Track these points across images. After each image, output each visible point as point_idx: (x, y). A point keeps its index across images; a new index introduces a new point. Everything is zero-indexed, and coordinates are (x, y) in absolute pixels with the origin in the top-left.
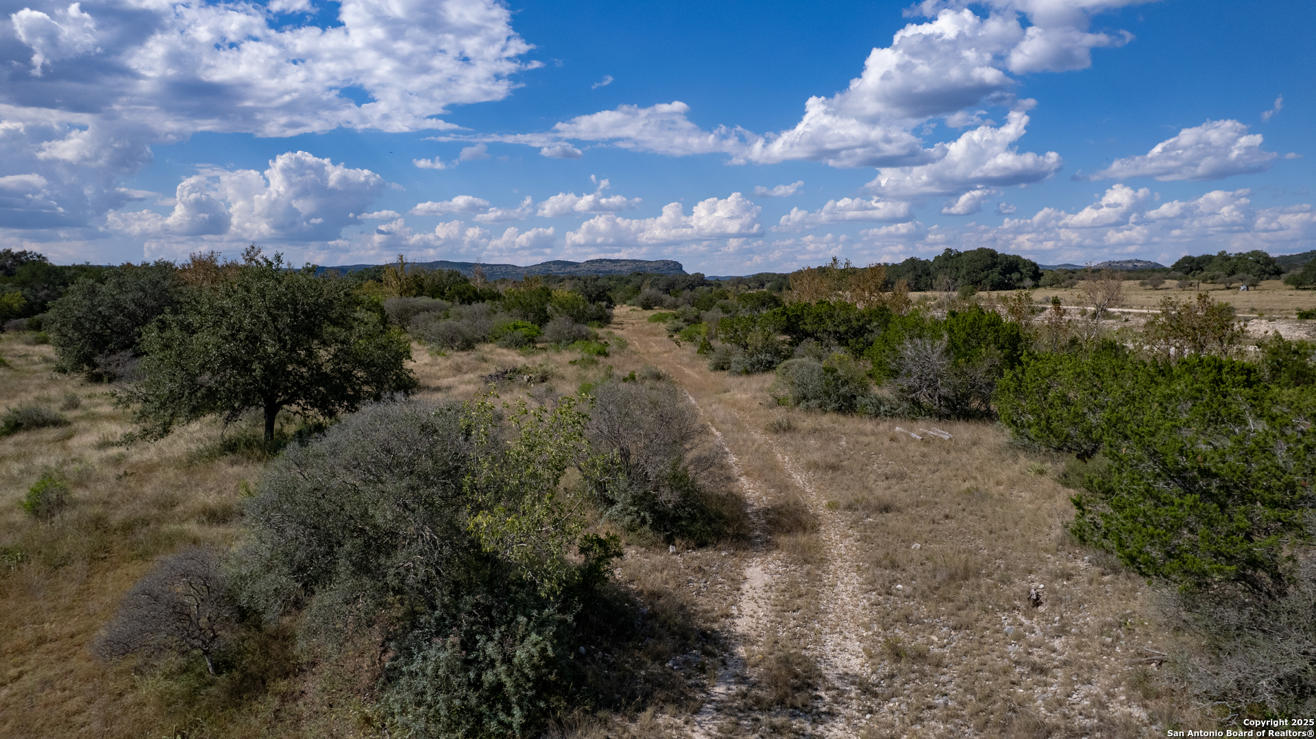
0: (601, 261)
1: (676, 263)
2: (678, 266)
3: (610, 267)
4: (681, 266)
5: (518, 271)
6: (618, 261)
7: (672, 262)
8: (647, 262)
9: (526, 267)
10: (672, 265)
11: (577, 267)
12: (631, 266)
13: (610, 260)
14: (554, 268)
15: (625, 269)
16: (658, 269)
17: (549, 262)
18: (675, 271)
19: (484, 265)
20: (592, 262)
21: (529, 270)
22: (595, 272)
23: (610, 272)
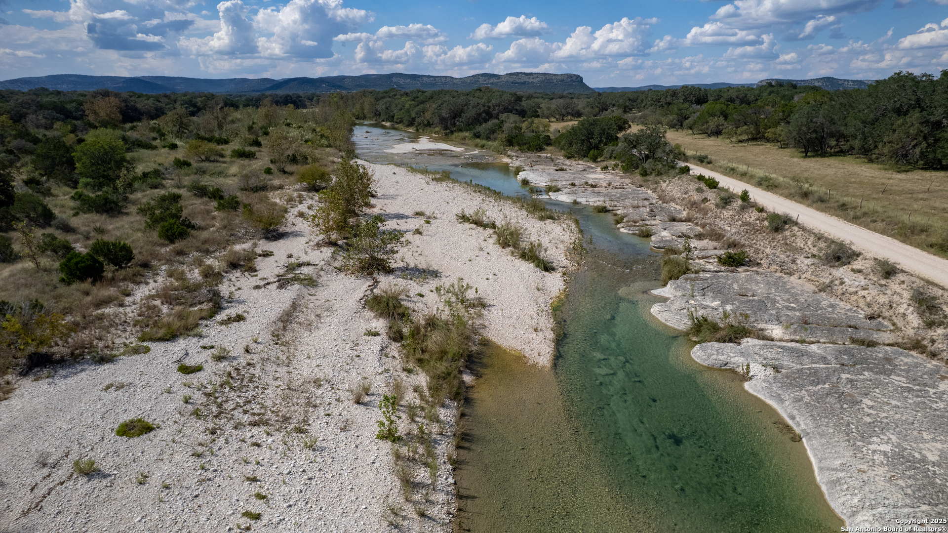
0: (517, 74)
1: (578, 76)
2: (579, 79)
3: (525, 79)
4: (581, 79)
5: (454, 81)
6: (531, 74)
7: (575, 75)
8: (555, 75)
9: (461, 79)
10: (574, 78)
11: (499, 79)
12: (540, 78)
13: (525, 74)
14: (481, 79)
15: (536, 80)
16: (562, 81)
17: (479, 75)
18: (577, 83)
19: (429, 77)
20: (511, 74)
21: (463, 81)
22: (512, 83)
23: (524, 83)
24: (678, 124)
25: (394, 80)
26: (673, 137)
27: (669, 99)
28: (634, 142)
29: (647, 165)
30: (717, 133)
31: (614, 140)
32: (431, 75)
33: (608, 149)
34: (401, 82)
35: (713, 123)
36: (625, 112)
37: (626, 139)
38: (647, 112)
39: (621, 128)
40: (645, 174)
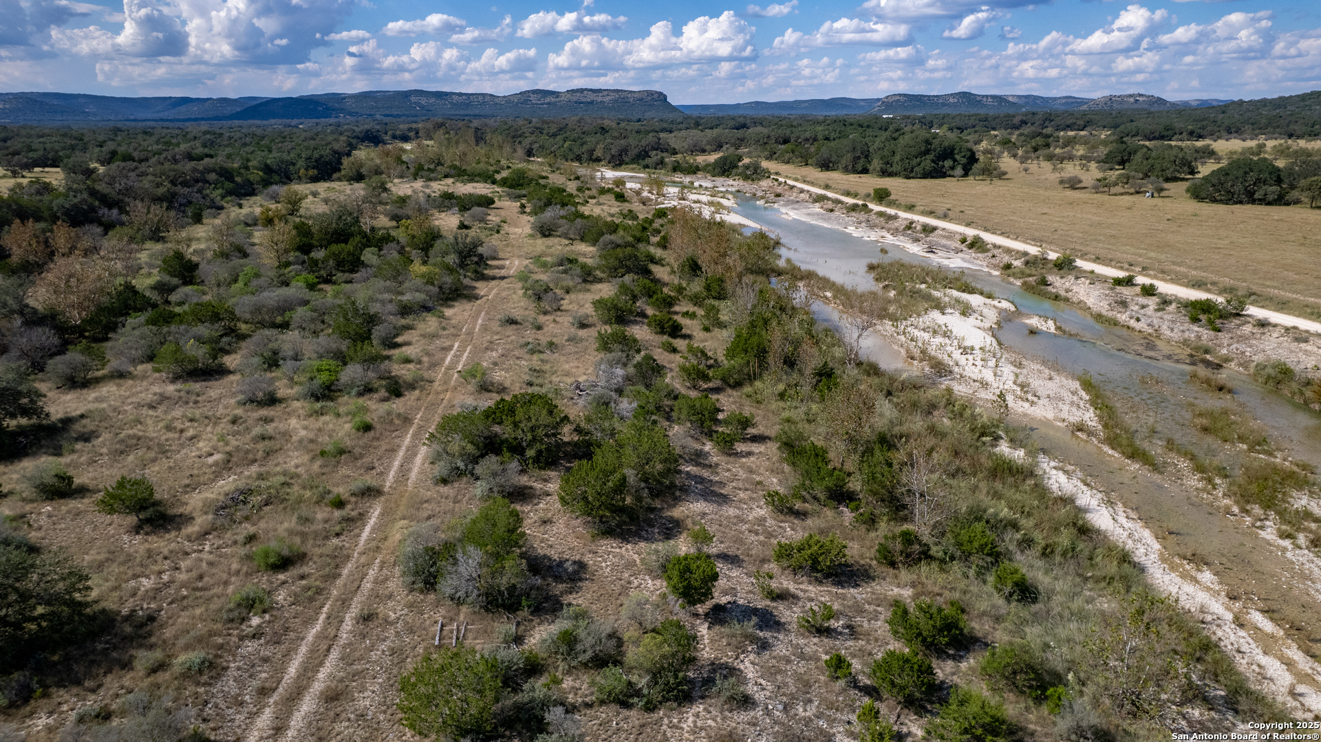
0: (581, 91)
1: (661, 93)
2: (662, 97)
3: (591, 97)
4: (665, 97)
5: (496, 100)
6: (600, 90)
7: (656, 92)
8: (631, 92)
9: (504, 97)
10: (656, 96)
11: (557, 97)
12: (613, 96)
13: (592, 90)
14: (533, 98)
15: (607, 99)
16: (641, 100)
17: (529, 91)
18: (659, 103)
19: (460, 94)
20: (573, 91)
21: (507, 99)
22: (576, 102)
23: (592, 102)
24: (769, 158)
25: (413, 99)
26: (765, 164)
27: (765, 140)
28: (747, 167)
29: (754, 176)
30: (788, 162)
31: (736, 167)
32: (463, 91)
33: (734, 171)
34: (423, 102)
35: (787, 156)
36: (737, 149)
37: (744, 165)
38: (752, 149)
39: (740, 161)
40: (753, 180)
